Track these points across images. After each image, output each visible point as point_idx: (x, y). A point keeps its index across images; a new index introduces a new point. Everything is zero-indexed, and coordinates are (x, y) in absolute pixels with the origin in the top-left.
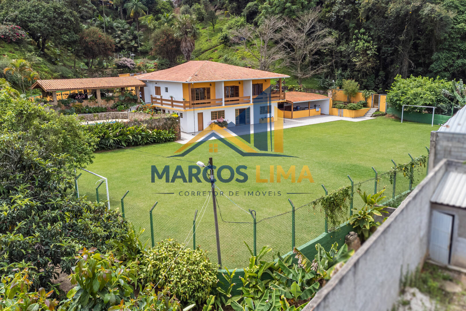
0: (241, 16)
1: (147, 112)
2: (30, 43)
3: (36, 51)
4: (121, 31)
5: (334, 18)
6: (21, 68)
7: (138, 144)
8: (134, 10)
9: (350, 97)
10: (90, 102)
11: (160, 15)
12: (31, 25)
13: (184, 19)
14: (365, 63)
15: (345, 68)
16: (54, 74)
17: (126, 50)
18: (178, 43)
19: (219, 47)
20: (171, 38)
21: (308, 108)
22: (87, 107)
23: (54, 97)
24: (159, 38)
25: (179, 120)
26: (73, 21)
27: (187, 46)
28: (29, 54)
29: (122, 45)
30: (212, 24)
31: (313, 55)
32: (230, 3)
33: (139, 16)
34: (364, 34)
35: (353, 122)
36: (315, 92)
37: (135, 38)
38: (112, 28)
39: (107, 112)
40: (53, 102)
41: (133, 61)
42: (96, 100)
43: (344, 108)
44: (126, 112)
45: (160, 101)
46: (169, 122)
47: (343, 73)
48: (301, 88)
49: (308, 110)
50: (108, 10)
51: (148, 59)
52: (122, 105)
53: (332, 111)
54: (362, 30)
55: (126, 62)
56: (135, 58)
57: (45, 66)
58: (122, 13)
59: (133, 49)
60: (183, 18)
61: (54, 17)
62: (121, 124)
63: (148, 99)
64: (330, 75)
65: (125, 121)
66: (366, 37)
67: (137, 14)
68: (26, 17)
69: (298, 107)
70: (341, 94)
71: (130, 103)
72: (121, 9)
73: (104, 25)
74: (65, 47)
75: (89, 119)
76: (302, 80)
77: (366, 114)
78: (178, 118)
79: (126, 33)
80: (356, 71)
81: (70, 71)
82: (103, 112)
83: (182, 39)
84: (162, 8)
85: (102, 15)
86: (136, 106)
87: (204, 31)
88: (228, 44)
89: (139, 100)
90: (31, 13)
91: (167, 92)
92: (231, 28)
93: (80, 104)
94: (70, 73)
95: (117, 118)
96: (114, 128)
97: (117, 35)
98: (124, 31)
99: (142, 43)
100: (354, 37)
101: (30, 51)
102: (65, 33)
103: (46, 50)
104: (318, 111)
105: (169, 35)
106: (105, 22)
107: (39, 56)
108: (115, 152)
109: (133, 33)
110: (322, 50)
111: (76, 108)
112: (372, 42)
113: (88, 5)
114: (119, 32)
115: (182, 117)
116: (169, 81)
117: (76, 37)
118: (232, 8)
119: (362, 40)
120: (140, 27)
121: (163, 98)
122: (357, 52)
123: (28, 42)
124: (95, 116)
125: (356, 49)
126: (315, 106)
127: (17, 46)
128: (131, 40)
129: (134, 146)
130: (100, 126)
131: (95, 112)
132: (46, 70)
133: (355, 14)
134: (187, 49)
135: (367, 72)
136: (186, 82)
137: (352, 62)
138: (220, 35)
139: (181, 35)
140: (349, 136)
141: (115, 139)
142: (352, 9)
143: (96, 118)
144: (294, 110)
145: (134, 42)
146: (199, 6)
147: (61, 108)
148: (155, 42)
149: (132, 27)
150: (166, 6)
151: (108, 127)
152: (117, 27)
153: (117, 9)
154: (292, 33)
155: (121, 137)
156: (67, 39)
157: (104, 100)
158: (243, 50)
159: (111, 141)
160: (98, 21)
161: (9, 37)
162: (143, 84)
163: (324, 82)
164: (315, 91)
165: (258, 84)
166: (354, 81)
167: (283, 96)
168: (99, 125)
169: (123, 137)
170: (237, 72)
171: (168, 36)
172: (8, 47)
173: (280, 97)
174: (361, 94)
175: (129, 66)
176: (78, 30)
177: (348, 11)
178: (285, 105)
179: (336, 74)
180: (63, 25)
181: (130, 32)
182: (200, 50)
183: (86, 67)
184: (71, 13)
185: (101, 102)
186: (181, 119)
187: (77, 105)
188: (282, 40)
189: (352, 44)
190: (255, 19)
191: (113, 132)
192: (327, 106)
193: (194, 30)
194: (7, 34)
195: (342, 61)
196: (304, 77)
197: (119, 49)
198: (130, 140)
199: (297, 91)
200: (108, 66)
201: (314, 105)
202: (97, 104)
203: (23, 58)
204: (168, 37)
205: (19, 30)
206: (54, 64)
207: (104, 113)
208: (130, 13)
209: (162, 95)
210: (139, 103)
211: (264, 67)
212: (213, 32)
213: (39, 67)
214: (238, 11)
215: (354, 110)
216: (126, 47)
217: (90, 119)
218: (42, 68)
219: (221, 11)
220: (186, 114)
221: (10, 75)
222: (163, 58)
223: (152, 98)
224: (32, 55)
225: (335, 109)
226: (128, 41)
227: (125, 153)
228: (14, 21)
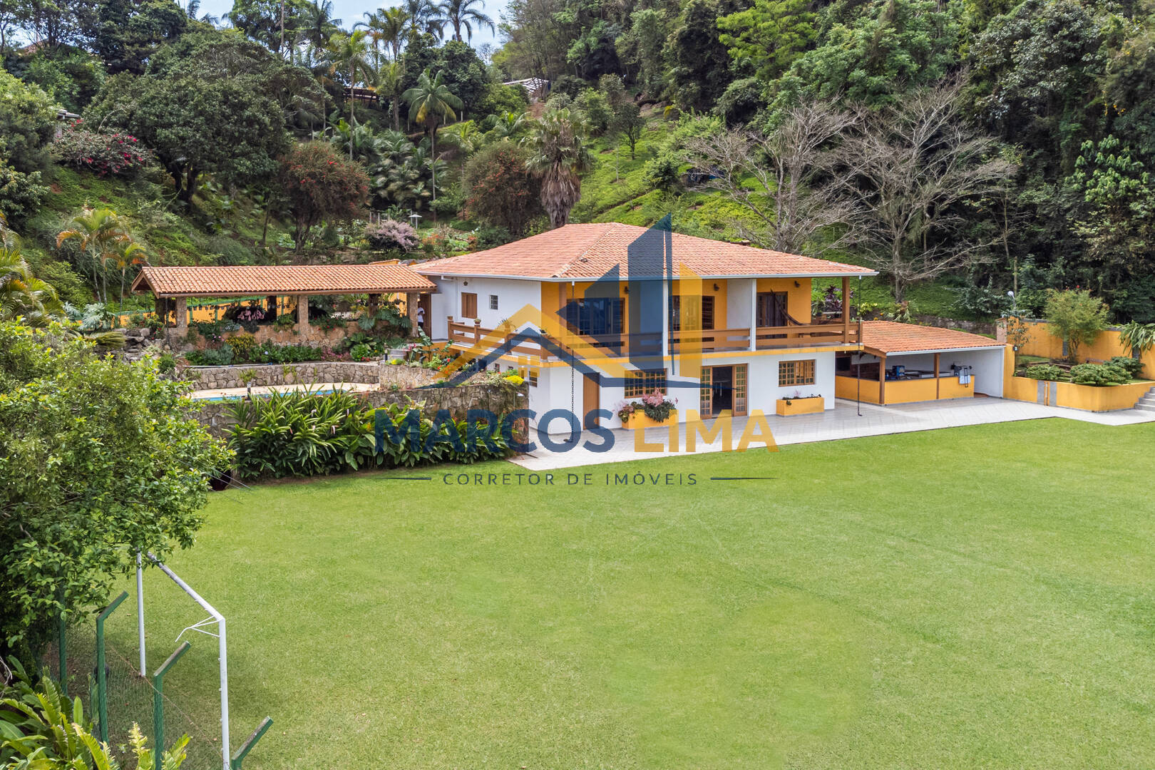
0: (711, 115)
1: (431, 364)
2: (154, 179)
3: (167, 198)
4: (393, 158)
5: (1002, 109)
6: (102, 233)
7: (396, 463)
8: (428, 105)
9: (1072, 345)
10: (276, 331)
11: (491, 117)
12: (163, 133)
13: (555, 119)
14: (1120, 241)
15: (1044, 255)
16: (204, 257)
17: (399, 206)
18: (534, 183)
19: (648, 195)
20: (516, 170)
21: (934, 373)
22: (269, 344)
23: (179, 314)
24: (485, 172)
25: (526, 395)
26: (266, 125)
27: (558, 192)
28: (147, 204)
29: (391, 193)
30: (628, 139)
31: (944, 213)
32: (680, 85)
33: (440, 124)
34: (1116, 151)
35: (1103, 426)
36: (944, 326)
37: (425, 175)
38: (370, 151)
39: (321, 360)
40: (175, 327)
41: (413, 232)
42: (296, 328)
43: (1059, 377)
44: (374, 364)
45: (471, 335)
46: (496, 398)
47: (1041, 271)
48: (902, 313)
49: (935, 381)
50: (366, 110)
51: (456, 228)
52: (365, 342)
53: (1014, 387)
54: (1109, 141)
55: (394, 232)
56: (422, 224)
57: (182, 235)
58: (397, 116)
59: (419, 204)
60: (552, 118)
61: (223, 114)
62: (347, 400)
63: (439, 330)
64: (997, 275)
65: (363, 388)
66: (1123, 162)
67: (435, 118)
68: (155, 114)
69: (900, 370)
70: (1040, 335)
71: (389, 339)
72: (397, 107)
73: (350, 144)
74: (248, 195)
75: (269, 380)
76: (909, 289)
77: (1141, 401)
78: (523, 387)
79: (403, 163)
80: (1084, 264)
81: (245, 250)
82: (310, 360)
83: (545, 172)
84: (498, 103)
85: (348, 120)
86: (404, 348)
87: (606, 159)
88: (673, 187)
89: (414, 330)
90: (167, 105)
91: (496, 308)
92: (681, 147)
93: (248, 335)
94: (247, 255)
95: (347, 379)
96: (327, 410)
97: (380, 169)
98: (398, 159)
99: (443, 190)
100: (1080, 160)
101: (151, 198)
102: (245, 154)
103: (195, 198)
104: (966, 385)
105: (512, 163)
106: (354, 137)
107: (175, 212)
108: (319, 487)
109: (422, 162)
110: (967, 202)
111: (237, 346)
112: (1145, 175)
113: (313, 89)
114: (387, 162)
115: (535, 385)
116: (503, 275)
117: (269, 165)
118: (685, 97)
119: (1110, 171)
120: (441, 147)
121: (482, 326)
122: (1092, 205)
123: (151, 174)
124: (286, 372)
125: (1088, 198)
126: (955, 369)
127: (122, 185)
128: (415, 182)
129: (381, 468)
130: (285, 403)
131: (287, 361)
132: (185, 245)
133: (1079, 94)
134: (557, 200)
135: (1130, 267)
136: (555, 280)
137: (1075, 236)
138: (650, 164)
139: (543, 163)
140: (1119, 478)
141: (325, 444)
142: (1070, 81)
143: (289, 377)
144: (887, 379)
145: (421, 185)
146: (595, 95)
147: (195, 344)
148: (474, 180)
149: (419, 150)
150: (510, 98)
151: (308, 407)
152: (383, 150)
153: (386, 107)
154: (876, 150)
155: (343, 439)
156: (247, 168)
157: (318, 327)
158: (715, 204)
159: (313, 450)
160: (337, 134)
161: (106, 162)
162: (430, 284)
163: (975, 297)
164: (945, 322)
165: (773, 294)
166: (1086, 293)
167: (852, 332)
168: (282, 400)
169: (350, 440)
170: (710, 254)
171: (509, 166)
172: (99, 187)
173: (843, 333)
174: (1118, 334)
175: (402, 241)
176: (276, 150)
177: (1055, 87)
178: (855, 361)
179: (1015, 274)
180: (241, 133)
181: (413, 161)
182: (593, 205)
183: (292, 245)
184: (264, 105)
185: (308, 333)
186: (531, 388)
187: (240, 339)
188: (842, 168)
189: (1070, 183)
190: (751, 122)
191: (321, 421)
192: (997, 371)
193: (581, 149)
194: (102, 155)
195: (1033, 235)
196: (917, 277)
197: (381, 204)
198: (371, 450)
199: (889, 319)
200: (347, 242)
201: (953, 365)
202: (297, 339)
203: (130, 213)
204: (508, 169)
205: (132, 144)
206: (210, 232)
207: (313, 365)
208: (418, 112)
209: (479, 317)
210: (413, 340)
211: (789, 246)
212: (630, 160)
213: (166, 236)
214: (703, 104)
215: (1098, 384)
216: (400, 198)
217: (272, 378)
218: (174, 239)
219: (654, 108)
220: (548, 374)
221: (86, 256)
222: (494, 225)
223: (452, 326)
224: (155, 207)
225: (1027, 380)
226: (407, 182)
227: (350, 490)
228: (124, 125)
